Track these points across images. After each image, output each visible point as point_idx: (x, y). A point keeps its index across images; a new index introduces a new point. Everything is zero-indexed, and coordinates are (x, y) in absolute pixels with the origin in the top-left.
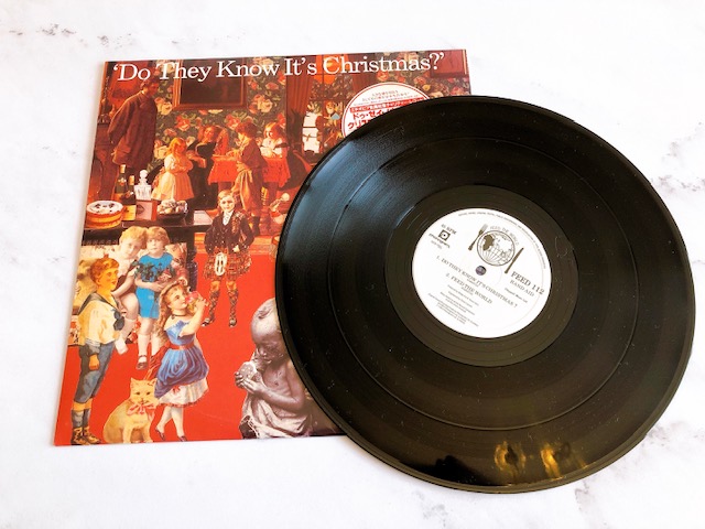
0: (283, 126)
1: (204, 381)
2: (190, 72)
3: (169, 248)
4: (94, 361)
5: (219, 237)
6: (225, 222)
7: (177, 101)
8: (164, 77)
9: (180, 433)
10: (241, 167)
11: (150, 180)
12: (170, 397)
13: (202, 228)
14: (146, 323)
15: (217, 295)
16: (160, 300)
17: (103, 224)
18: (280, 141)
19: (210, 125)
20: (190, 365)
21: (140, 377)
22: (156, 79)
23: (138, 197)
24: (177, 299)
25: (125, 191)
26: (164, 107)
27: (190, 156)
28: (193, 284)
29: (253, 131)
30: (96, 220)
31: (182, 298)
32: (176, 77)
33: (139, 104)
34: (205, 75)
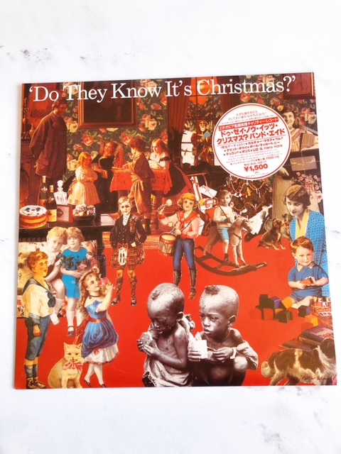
0: (166, 142)
1: (116, 346)
2: (90, 94)
3: (84, 244)
4: (37, 330)
5: (121, 235)
6: (125, 223)
7: (81, 120)
8: (70, 98)
9: (101, 382)
10: (134, 177)
11: (66, 188)
12: (93, 357)
13: (107, 228)
14: (71, 302)
15: (121, 281)
16: (80, 284)
17: (33, 225)
18: (164, 155)
19: (109, 141)
20: (105, 334)
21: (70, 342)
22: (63, 100)
23: (58, 202)
24: (92, 284)
25: (47, 198)
26: (72, 125)
27: (95, 168)
28: (103, 273)
29: (143, 146)
30: (28, 221)
31: (96, 283)
32: (80, 98)
33: (52, 123)
34: (102, 97)
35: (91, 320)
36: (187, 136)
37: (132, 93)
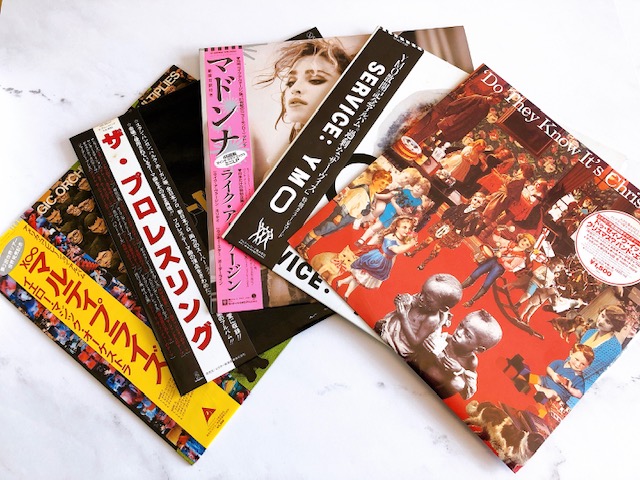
0: (549, 188)
1: (380, 282)
2: (524, 110)
3: (424, 198)
4: (338, 219)
5: (455, 216)
6: (466, 211)
7: (502, 120)
8: (508, 100)
9: (347, 295)
10: (503, 188)
12: (358, 273)
13: (450, 203)
14: (378, 224)
15: (426, 245)
16: (396, 220)
17: (403, 153)
18: (539, 195)
19: (509, 149)
20: (381, 267)
21: (352, 249)
22: (502, 97)
23: (433, 155)
24: (405, 227)
25: (429, 146)
26: (492, 117)
27: (481, 157)
28: (418, 228)
29: (530, 175)
30: (401, 148)
31: (407, 230)
32: (515, 106)
33: (480, 103)
34: (532, 119)
35: (380, 249)
36: (569, 199)
37: (556, 136)
